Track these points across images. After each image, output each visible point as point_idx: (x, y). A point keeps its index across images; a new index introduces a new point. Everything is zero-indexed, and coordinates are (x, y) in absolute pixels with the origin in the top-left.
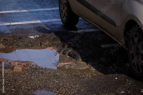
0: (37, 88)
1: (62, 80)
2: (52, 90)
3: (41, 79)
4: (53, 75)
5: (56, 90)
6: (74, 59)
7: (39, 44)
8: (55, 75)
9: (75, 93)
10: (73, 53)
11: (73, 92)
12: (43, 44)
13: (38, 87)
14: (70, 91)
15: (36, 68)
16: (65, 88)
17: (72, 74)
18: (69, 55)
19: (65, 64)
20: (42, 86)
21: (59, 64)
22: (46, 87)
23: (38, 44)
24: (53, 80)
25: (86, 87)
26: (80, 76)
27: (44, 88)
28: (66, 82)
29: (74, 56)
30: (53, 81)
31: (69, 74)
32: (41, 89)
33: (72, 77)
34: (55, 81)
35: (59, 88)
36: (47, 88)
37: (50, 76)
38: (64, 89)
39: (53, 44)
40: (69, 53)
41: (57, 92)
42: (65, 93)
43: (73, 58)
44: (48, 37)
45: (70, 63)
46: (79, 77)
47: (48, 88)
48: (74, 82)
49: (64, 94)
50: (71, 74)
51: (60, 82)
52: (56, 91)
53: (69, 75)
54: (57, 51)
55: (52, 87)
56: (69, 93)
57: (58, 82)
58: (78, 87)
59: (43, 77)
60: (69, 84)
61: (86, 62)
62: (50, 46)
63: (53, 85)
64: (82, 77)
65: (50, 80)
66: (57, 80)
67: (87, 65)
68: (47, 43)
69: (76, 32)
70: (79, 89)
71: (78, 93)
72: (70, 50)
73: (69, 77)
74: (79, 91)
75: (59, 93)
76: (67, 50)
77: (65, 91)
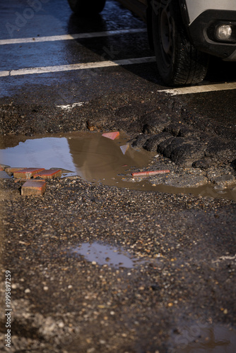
0: (80, 237)
1: (144, 216)
2: (118, 241)
3: (91, 214)
4: (120, 203)
5: (128, 243)
6: (172, 161)
7: (84, 125)
8: (126, 204)
9: (176, 250)
10: (169, 146)
11: (173, 248)
12: (93, 126)
13: (85, 236)
14: (163, 244)
15: (78, 187)
16: (151, 236)
17: (167, 201)
18: (159, 150)
19: (150, 174)
20: (95, 232)
21: (134, 175)
22: (104, 236)
23: (82, 124)
24: (120, 216)
25: (204, 234)
26: (190, 205)
27: (98, 237)
28: (154, 222)
29: (173, 153)
30: (122, 220)
31: (161, 200)
32: (92, 240)
33: (167, 207)
34: (127, 219)
35: (138, 238)
36: (106, 238)
37: (113, 206)
38: (149, 239)
39: (118, 123)
40: (158, 146)
41: (133, 247)
42: (151, 250)
43: (170, 158)
44: (105, 107)
45: (161, 172)
46: (185, 208)
47: (109, 238)
48: (174, 221)
49: (149, 251)
50: (165, 202)
51: (139, 222)
52: (130, 245)
53: (161, 204)
54: (129, 141)
55: (118, 234)
56: (162, 251)
57: (133, 221)
58: (184, 234)
59: (95, 210)
60: (162, 227)
61: (202, 168)
62: (111, 129)
63: (120, 229)
64: (193, 208)
65: (113, 218)
66: (131, 217)
67: (206, 176)
68: (103, 122)
69: (175, 94)
70: (186, 239)
71: (185, 250)
72: (162, 140)
73: (162, 208)
74: (187, 243)
75: (136, 250)
76: (156, 138)
77: (151, 246)
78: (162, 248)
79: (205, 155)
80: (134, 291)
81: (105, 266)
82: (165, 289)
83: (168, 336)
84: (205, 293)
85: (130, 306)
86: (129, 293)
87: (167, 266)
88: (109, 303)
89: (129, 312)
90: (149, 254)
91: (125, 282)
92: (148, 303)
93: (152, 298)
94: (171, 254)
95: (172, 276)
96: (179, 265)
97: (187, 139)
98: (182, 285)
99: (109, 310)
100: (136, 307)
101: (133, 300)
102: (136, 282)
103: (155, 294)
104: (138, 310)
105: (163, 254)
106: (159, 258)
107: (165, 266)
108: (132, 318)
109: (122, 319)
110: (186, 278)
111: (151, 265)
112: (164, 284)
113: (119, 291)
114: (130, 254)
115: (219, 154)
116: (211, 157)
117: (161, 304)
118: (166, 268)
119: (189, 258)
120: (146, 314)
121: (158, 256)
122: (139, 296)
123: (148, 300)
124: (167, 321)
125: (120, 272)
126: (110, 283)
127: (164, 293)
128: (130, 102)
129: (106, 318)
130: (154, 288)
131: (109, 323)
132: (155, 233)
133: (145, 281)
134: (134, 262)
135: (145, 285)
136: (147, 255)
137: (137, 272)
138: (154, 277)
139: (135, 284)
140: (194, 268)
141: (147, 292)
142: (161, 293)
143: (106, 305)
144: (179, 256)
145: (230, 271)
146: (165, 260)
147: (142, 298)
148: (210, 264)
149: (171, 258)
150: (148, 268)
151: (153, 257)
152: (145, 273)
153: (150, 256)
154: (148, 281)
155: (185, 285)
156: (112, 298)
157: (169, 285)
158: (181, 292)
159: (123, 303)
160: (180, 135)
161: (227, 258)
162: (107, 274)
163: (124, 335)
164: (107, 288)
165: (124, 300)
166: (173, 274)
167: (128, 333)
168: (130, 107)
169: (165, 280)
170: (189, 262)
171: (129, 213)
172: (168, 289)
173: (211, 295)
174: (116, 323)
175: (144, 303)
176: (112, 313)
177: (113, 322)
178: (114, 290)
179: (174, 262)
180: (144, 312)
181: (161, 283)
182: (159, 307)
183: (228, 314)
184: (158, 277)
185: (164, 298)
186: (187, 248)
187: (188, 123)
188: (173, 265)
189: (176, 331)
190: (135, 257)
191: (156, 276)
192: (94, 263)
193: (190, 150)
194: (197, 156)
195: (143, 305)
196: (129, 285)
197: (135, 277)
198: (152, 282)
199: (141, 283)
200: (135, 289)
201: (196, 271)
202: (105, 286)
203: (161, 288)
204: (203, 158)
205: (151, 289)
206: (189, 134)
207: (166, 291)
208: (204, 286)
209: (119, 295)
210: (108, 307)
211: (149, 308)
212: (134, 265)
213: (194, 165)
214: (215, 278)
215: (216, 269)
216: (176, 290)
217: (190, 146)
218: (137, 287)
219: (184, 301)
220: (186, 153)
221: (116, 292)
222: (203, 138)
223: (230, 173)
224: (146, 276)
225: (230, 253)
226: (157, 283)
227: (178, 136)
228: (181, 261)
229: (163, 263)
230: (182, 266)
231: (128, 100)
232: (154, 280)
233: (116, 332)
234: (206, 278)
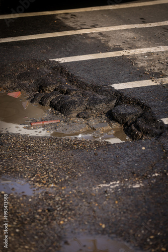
1: (41, 155)
2: (21, 175)
4: (22, 146)
5: (29, 177)
6: (62, 113)
8: (27, 147)
9: (65, 180)
10: (59, 102)
11: (63, 179)
14: (56, 176)
16: (46, 170)
17: (58, 143)
18: (52, 105)
19: (45, 123)
20: (3, 169)
21: (33, 124)
22: (10, 171)
24: (22, 156)
25: (87, 168)
26: (75, 146)
27: (5, 172)
28: (49, 160)
29: (62, 107)
30: (24, 159)
31: (54, 143)
33: (58, 148)
34: (28, 158)
35: (36, 172)
36: (12, 173)
37: (17, 148)
38: (45, 173)
39: (19, 85)
40: (51, 102)
41: (32, 179)
42: (47, 181)
43: (60, 111)
44: (9, 72)
45: (54, 122)
46: (72, 148)
47: (14, 173)
48: (63, 159)
49: (45, 182)
50: (56, 144)
51: (37, 160)
53: (54, 146)
54: (28, 99)
55: (21, 170)
56: (55, 181)
57: (32, 159)
58: (72, 168)
59: (3, 152)
60: (54, 164)
61: (84, 118)
62: (14, 90)
63: (23, 166)
64: (78, 148)
65: (17, 158)
66: (31, 157)
67: (88, 124)
68: (8, 84)
69: (63, 62)
70: (73, 172)
71: (73, 180)
72: (53, 97)
73: (54, 149)
74: (73, 175)
75: (35, 181)
76: (48, 96)
77: (47, 178)
78: (55, 179)
79: (86, 108)
80: (34, 213)
81: (12, 194)
82: (58, 211)
83: (61, 247)
84: (88, 213)
85: (31, 224)
86: (30, 215)
87: (58, 193)
88: (15, 223)
89: (30, 230)
90: (45, 184)
91: (27, 206)
92: (45, 221)
93: (47, 218)
94: (61, 184)
95: (62, 201)
96: (68, 192)
97: (72, 96)
98: (70, 207)
99: (15, 228)
100: (35, 225)
101: (33, 220)
102: (36, 206)
103: (50, 215)
104: (37, 227)
105: (56, 184)
106: (53, 187)
107: (57, 193)
108: (33, 233)
109: (24, 235)
110: (74, 201)
111: (46, 193)
112: (57, 206)
113: (23, 213)
114: (31, 185)
115: (97, 107)
116: (91, 109)
117: (55, 222)
118: (58, 195)
119: (75, 187)
120: (44, 230)
121: (52, 185)
122: (38, 216)
123: (44, 219)
124: (59, 235)
125: (23, 199)
126: (16, 208)
127: (57, 213)
128: (28, 69)
129: (12, 235)
130: (49, 210)
131: (15, 238)
132: (49, 168)
133: (42, 205)
135: (42, 208)
136: (43, 185)
137: (36, 198)
138: (49, 202)
139: (35, 208)
140: (80, 194)
141: (43, 213)
142: (55, 214)
143: (13, 224)
144: (68, 185)
145: (106, 195)
146: (57, 189)
147: (40, 218)
148: (91, 191)
149: (62, 187)
150: (45, 195)
151: (48, 186)
152: (42, 199)
153: (46, 186)
154: (45, 205)
155: (73, 207)
156: (17, 219)
157: (60, 208)
158: (69, 213)
159: (26, 222)
160: (67, 93)
161: (104, 185)
162: (13, 200)
163: (27, 247)
164: (13, 212)
165: (26, 220)
166: (63, 199)
167: (29, 245)
168: (29, 73)
169: (58, 204)
170: (76, 190)
171: (29, 153)
172: (60, 210)
173: (93, 214)
174: (20, 238)
175: (42, 222)
176: (17, 230)
177: (18, 238)
178: (18, 213)
179: (64, 190)
180: (42, 229)
181: (55, 206)
182: (53, 225)
183: (105, 228)
184: (52, 201)
185: (57, 218)
186: (73, 179)
187: (73, 84)
188: (64, 192)
189: (66, 243)
190: (35, 187)
191: (50, 201)
192: (3, 192)
193: (75, 105)
194: (80, 109)
195: (41, 224)
196: (30, 208)
197: (35, 202)
198: (47, 206)
199: (39, 206)
200: (35, 211)
201: (81, 196)
202: (11, 209)
203: (54, 210)
204: (85, 110)
205: (47, 211)
206: (74, 92)
207: (59, 212)
208: (87, 208)
209: (22, 216)
210: (14, 226)
211: (46, 226)
212: (34, 193)
213: (78, 116)
214: (96, 201)
215: (96, 194)
216: (66, 211)
217: (74, 101)
218: (36, 210)
219: (72, 220)
220: (71, 106)
221: (20, 214)
222: (84, 95)
223: (105, 121)
224: (43, 201)
225: (107, 182)
226: (51, 206)
227: (65, 94)
228: (70, 189)
229: (55, 191)
230: (70, 192)
231: (26, 67)
232: (49, 204)
233: (20, 245)
234: (89, 201)
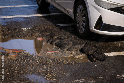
0: (28, 72)
1: (50, 66)
2: (41, 74)
3: (32, 65)
4: (42, 62)
5: (44, 75)
7: (31, 35)
8: (44, 62)
9: (60, 78)
10: (59, 43)
11: (59, 77)
12: (34, 35)
13: (30, 72)
14: (56, 75)
15: (28, 56)
16: (52, 73)
17: (58, 61)
18: (55, 45)
19: (52, 52)
20: (33, 71)
21: (47, 52)
22: (36, 72)
23: (30, 35)
24: (42, 66)
25: (70, 73)
26: (65, 63)
28: (53, 68)
29: (60, 45)
30: (42, 67)
31: (56, 61)
32: (32, 73)
33: (58, 63)
34: (44, 67)
35: (47, 73)
37: (39, 62)
38: (51, 74)
39: (42, 35)
40: (56, 43)
41: (46, 76)
42: (52, 77)
43: (59, 47)
44: (38, 29)
45: (56, 52)
46: (64, 64)
47: (38, 73)
48: (60, 68)
49: (51, 78)
50: (57, 62)
51: (48, 68)
52: (45, 75)
53: (56, 62)
54: (46, 41)
55: (41, 72)
57: (46, 68)
58: (63, 72)
59: (33, 64)
60: (56, 70)
61: (70, 51)
62: (40, 37)
63: (42, 70)
64: (66, 64)
65: (39, 66)
67: (71, 54)
68: (37, 34)
69: (62, 26)
70: (64, 74)
71: (63, 78)
72: (57, 41)
76: (55, 40)
78: (56, 77)
81: (36, 82)
90: (51, 79)
97: (65, 41)
105: (56, 79)
106: (54, 80)
111: (52, 82)
114: (45, 79)
115: (76, 46)
116: (73, 47)
121: (54, 79)
134: (46, 81)
144: (61, 80)
146: (56, 81)
149: (59, 80)
151: (52, 80)
153: (52, 79)
160: (63, 40)
161: (77, 81)
168: (46, 30)
170: (65, 82)
171: (45, 65)
179: (60, 82)
187: (66, 36)
192: (32, 81)
194: (68, 47)
204: (70, 47)
206: (66, 39)
213: (67, 50)
217: (66, 43)
220: (65, 45)
222: (71, 41)
223: (79, 53)
225: (79, 79)
229: (56, 82)
231: (46, 27)
